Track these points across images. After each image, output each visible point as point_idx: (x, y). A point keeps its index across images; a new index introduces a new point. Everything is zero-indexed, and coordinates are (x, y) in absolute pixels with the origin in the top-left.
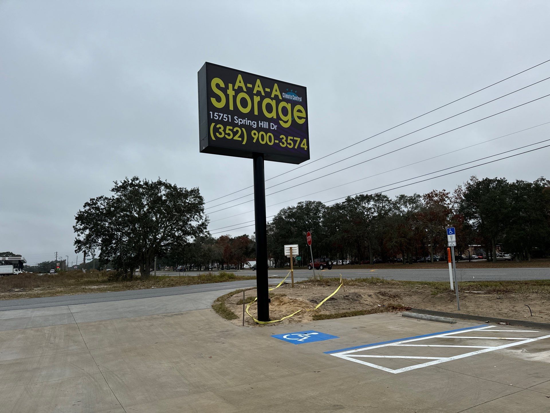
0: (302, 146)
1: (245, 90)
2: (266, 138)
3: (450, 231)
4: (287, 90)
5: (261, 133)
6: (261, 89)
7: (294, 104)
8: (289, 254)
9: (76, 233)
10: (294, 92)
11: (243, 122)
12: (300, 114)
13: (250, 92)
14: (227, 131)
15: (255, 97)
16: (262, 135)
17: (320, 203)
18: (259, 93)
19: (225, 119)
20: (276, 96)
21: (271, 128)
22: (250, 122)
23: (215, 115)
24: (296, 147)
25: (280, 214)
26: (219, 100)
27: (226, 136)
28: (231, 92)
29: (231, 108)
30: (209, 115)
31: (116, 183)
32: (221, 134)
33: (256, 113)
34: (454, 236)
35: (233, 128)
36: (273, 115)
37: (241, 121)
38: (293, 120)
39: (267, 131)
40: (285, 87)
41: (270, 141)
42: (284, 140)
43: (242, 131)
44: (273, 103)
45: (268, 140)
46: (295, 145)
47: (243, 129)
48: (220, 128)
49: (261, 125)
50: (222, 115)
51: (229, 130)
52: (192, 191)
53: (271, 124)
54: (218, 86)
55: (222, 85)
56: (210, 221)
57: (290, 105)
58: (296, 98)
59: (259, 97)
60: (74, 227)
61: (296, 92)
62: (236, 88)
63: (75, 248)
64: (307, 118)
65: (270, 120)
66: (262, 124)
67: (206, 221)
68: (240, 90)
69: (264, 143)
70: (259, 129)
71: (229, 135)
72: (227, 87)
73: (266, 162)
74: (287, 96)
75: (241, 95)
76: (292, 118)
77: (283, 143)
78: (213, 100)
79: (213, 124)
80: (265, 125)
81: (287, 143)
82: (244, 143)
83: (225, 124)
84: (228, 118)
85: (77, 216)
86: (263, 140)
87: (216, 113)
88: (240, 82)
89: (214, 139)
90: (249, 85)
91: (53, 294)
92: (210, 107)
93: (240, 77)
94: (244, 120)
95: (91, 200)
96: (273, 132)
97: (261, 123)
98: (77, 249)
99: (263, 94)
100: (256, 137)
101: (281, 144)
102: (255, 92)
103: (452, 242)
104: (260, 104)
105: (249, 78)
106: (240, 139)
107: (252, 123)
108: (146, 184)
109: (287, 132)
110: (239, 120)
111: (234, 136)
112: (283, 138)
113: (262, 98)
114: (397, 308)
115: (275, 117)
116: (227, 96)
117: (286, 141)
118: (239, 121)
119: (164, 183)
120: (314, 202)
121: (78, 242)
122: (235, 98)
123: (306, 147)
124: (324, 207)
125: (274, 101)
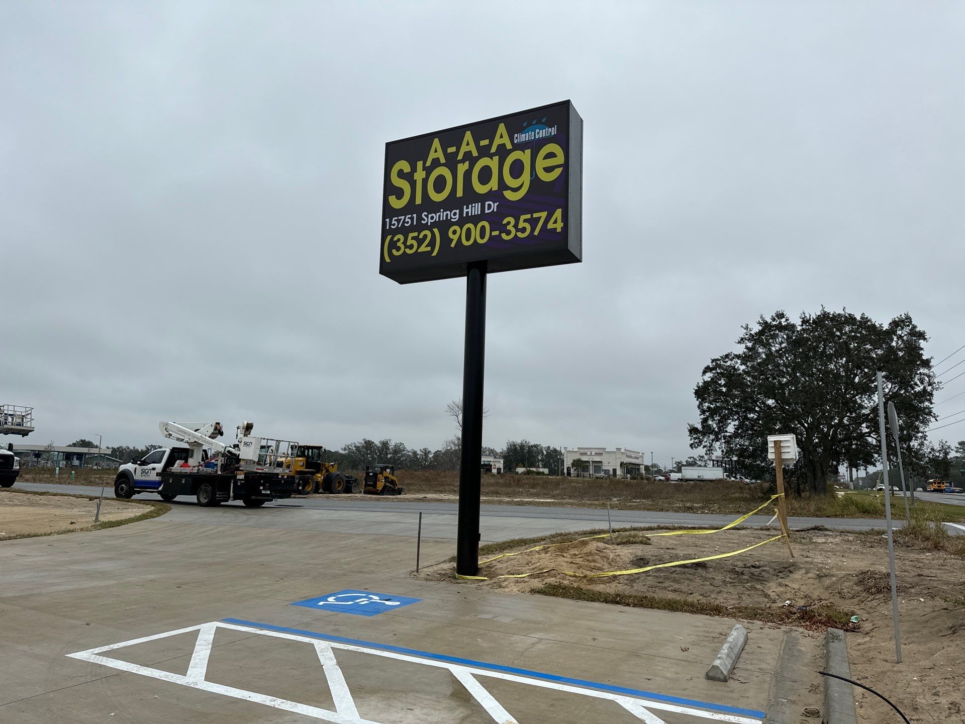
0: (550, 226)
1: (443, 161)
4: (525, 124)
5: (467, 226)
6: (471, 147)
10: (538, 123)
11: (436, 217)
12: (550, 162)
13: (451, 160)
14: (409, 242)
15: (460, 166)
16: (468, 230)
18: (468, 155)
19: (408, 222)
20: (502, 147)
21: (487, 211)
22: (447, 215)
23: (393, 222)
24: (537, 232)
26: (399, 193)
27: (407, 250)
28: (419, 175)
29: (418, 201)
30: (384, 224)
32: (398, 249)
33: (460, 193)
35: (419, 235)
36: (492, 185)
38: (535, 179)
39: (475, 220)
40: (521, 120)
41: (483, 236)
42: (510, 227)
43: (433, 234)
44: (494, 163)
45: (477, 235)
46: (533, 230)
47: (436, 230)
48: (399, 240)
49: (467, 213)
50: (403, 217)
51: (413, 238)
53: (487, 203)
54: (400, 173)
55: (408, 169)
57: (529, 151)
58: (542, 133)
59: (467, 163)
62: (428, 164)
66: (469, 210)
68: (436, 163)
69: (472, 243)
70: (461, 223)
71: (411, 247)
72: (414, 169)
74: (523, 137)
75: (436, 173)
76: (531, 176)
77: (508, 233)
78: (392, 199)
79: (389, 237)
81: (518, 230)
82: (434, 254)
83: (407, 232)
84: (412, 219)
86: (469, 239)
87: (394, 219)
88: (436, 151)
89: (388, 260)
90: (451, 150)
93: (436, 143)
94: (438, 214)
96: (489, 217)
97: (467, 208)
99: (475, 154)
100: (455, 238)
101: (504, 236)
102: (460, 157)
104: (468, 175)
105: (452, 136)
106: (429, 249)
107: (451, 215)
109: (515, 209)
110: (430, 216)
111: (418, 248)
112: (509, 223)
113: (473, 161)
115: (495, 188)
116: (413, 184)
117: (516, 225)
125: (496, 158)
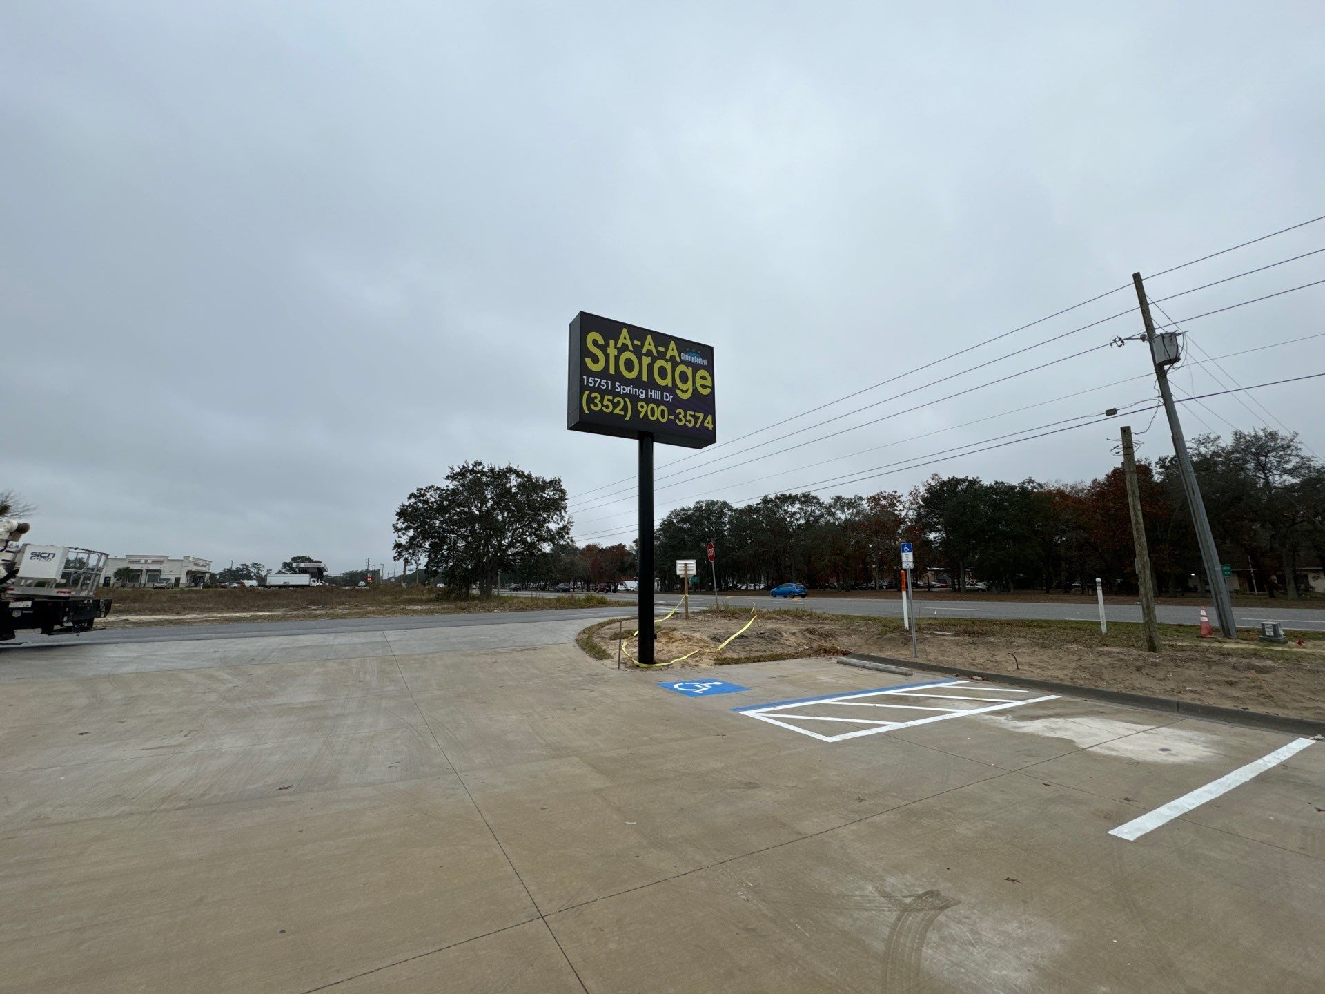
0: (706, 424)
1: (631, 348)
2: (658, 413)
3: (906, 548)
4: (688, 349)
5: (651, 405)
6: (652, 348)
7: (696, 368)
8: (683, 572)
9: (396, 533)
10: (696, 352)
11: (627, 390)
12: (704, 382)
13: (638, 351)
14: (605, 402)
15: (644, 358)
16: (652, 409)
17: (725, 504)
18: (649, 353)
19: (603, 386)
20: (673, 358)
21: (665, 399)
22: (636, 391)
23: (590, 381)
24: (698, 426)
25: (670, 516)
26: (595, 360)
27: (604, 409)
28: (612, 351)
29: (612, 371)
30: (582, 380)
31: (452, 469)
32: (596, 405)
33: (645, 378)
34: (910, 554)
35: (613, 399)
36: (668, 382)
37: (624, 389)
38: (695, 390)
39: (659, 403)
40: (685, 346)
41: (663, 416)
42: (681, 416)
43: (625, 403)
44: (669, 366)
45: (659, 414)
46: (696, 423)
47: (627, 400)
48: (596, 398)
49: (651, 395)
50: (599, 380)
51: (608, 400)
52: (552, 482)
53: (665, 394)
54: (595, 342)
55: (601, 341)
56: (574, 524)
57: (690, 369)
58: (699, 361)
59: (649, 358)
60: (393, 525)
61: (699, 352)
62: (619, 345)
63: (394, 553)
64: (713, 388)
65: (663, 389)
66: (653, 394)
67: (568, 523)
68: (624, 348)
69: (654, 419)
70: (648, 400)
71: (607, 407)
72: (607, 345)
73: (655, 444)
74: (687, 358)
75: (625, 355)
76: (693, 386)
77: (680, 420)
78: (588, 361)
79: (587, 393)
80: (657, 395)
81: (686, 420)
82: (627, 418)
83: (603, 393)
84: (607, 384)
85: (399, 511)
86: (653, 415)
87: (591, 378)
88: (625, 338)
89: (587, 411)
90: (638, 343)
91: (362, 615)
92: (584, 370)
93: (625, 332)
94: (629, 388)
95: (418, 490)
96: (667, 404)
97: (651, 392)
98: (396, 555)
99: (655, 354)
100: (643, 411)
101: (677, 421)
102: (644, 351)
103: (908, 563)
104: (650, 367)
105: (638, 333)
106: (622, 413)
107: (639, 392)
108: (492, 470)
109: (686, 405)
110: (622, 387)
111: (614, 408)
112: (680, 413)
113: (654, 360)
114: (830, 652)
115: (670, 385)
116: (607, 356)
117: (685, 417)
118: (621, 389)
119: (515, 470)
120: (718, 502)
121: (398, 546)
122: (617, 358)
123: (711, 426)
124: (730, 509)
125: (670, 364)
